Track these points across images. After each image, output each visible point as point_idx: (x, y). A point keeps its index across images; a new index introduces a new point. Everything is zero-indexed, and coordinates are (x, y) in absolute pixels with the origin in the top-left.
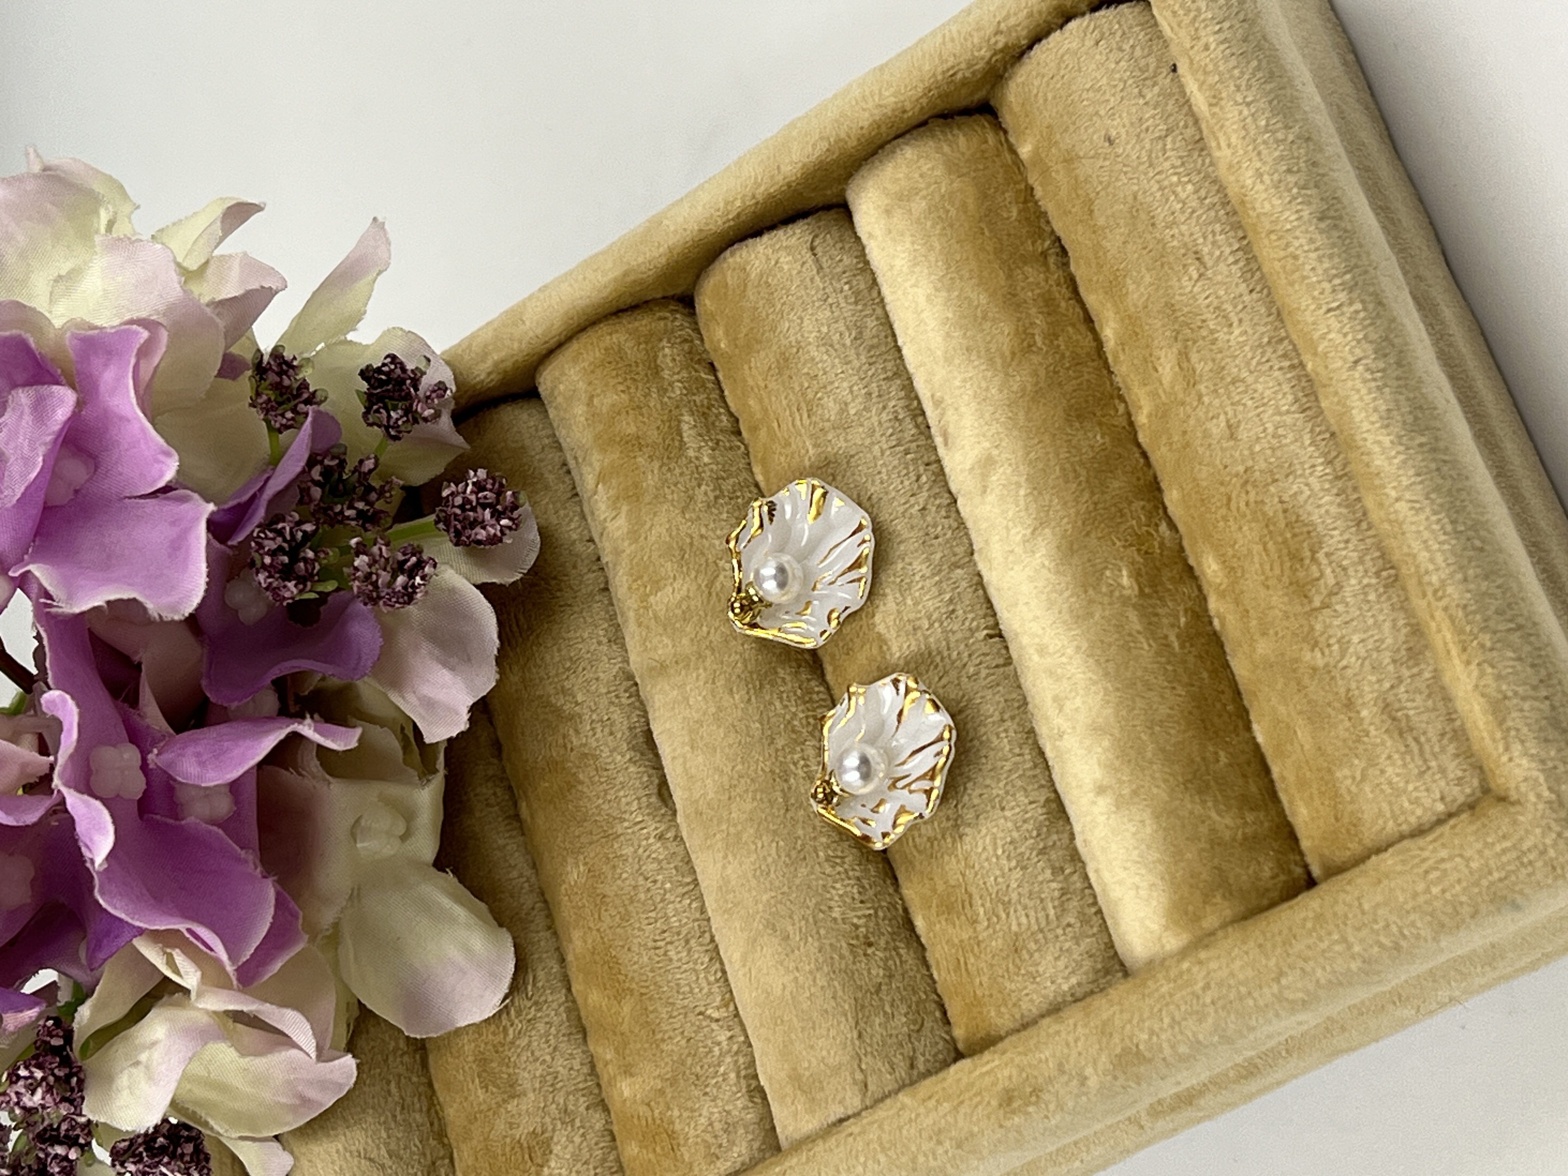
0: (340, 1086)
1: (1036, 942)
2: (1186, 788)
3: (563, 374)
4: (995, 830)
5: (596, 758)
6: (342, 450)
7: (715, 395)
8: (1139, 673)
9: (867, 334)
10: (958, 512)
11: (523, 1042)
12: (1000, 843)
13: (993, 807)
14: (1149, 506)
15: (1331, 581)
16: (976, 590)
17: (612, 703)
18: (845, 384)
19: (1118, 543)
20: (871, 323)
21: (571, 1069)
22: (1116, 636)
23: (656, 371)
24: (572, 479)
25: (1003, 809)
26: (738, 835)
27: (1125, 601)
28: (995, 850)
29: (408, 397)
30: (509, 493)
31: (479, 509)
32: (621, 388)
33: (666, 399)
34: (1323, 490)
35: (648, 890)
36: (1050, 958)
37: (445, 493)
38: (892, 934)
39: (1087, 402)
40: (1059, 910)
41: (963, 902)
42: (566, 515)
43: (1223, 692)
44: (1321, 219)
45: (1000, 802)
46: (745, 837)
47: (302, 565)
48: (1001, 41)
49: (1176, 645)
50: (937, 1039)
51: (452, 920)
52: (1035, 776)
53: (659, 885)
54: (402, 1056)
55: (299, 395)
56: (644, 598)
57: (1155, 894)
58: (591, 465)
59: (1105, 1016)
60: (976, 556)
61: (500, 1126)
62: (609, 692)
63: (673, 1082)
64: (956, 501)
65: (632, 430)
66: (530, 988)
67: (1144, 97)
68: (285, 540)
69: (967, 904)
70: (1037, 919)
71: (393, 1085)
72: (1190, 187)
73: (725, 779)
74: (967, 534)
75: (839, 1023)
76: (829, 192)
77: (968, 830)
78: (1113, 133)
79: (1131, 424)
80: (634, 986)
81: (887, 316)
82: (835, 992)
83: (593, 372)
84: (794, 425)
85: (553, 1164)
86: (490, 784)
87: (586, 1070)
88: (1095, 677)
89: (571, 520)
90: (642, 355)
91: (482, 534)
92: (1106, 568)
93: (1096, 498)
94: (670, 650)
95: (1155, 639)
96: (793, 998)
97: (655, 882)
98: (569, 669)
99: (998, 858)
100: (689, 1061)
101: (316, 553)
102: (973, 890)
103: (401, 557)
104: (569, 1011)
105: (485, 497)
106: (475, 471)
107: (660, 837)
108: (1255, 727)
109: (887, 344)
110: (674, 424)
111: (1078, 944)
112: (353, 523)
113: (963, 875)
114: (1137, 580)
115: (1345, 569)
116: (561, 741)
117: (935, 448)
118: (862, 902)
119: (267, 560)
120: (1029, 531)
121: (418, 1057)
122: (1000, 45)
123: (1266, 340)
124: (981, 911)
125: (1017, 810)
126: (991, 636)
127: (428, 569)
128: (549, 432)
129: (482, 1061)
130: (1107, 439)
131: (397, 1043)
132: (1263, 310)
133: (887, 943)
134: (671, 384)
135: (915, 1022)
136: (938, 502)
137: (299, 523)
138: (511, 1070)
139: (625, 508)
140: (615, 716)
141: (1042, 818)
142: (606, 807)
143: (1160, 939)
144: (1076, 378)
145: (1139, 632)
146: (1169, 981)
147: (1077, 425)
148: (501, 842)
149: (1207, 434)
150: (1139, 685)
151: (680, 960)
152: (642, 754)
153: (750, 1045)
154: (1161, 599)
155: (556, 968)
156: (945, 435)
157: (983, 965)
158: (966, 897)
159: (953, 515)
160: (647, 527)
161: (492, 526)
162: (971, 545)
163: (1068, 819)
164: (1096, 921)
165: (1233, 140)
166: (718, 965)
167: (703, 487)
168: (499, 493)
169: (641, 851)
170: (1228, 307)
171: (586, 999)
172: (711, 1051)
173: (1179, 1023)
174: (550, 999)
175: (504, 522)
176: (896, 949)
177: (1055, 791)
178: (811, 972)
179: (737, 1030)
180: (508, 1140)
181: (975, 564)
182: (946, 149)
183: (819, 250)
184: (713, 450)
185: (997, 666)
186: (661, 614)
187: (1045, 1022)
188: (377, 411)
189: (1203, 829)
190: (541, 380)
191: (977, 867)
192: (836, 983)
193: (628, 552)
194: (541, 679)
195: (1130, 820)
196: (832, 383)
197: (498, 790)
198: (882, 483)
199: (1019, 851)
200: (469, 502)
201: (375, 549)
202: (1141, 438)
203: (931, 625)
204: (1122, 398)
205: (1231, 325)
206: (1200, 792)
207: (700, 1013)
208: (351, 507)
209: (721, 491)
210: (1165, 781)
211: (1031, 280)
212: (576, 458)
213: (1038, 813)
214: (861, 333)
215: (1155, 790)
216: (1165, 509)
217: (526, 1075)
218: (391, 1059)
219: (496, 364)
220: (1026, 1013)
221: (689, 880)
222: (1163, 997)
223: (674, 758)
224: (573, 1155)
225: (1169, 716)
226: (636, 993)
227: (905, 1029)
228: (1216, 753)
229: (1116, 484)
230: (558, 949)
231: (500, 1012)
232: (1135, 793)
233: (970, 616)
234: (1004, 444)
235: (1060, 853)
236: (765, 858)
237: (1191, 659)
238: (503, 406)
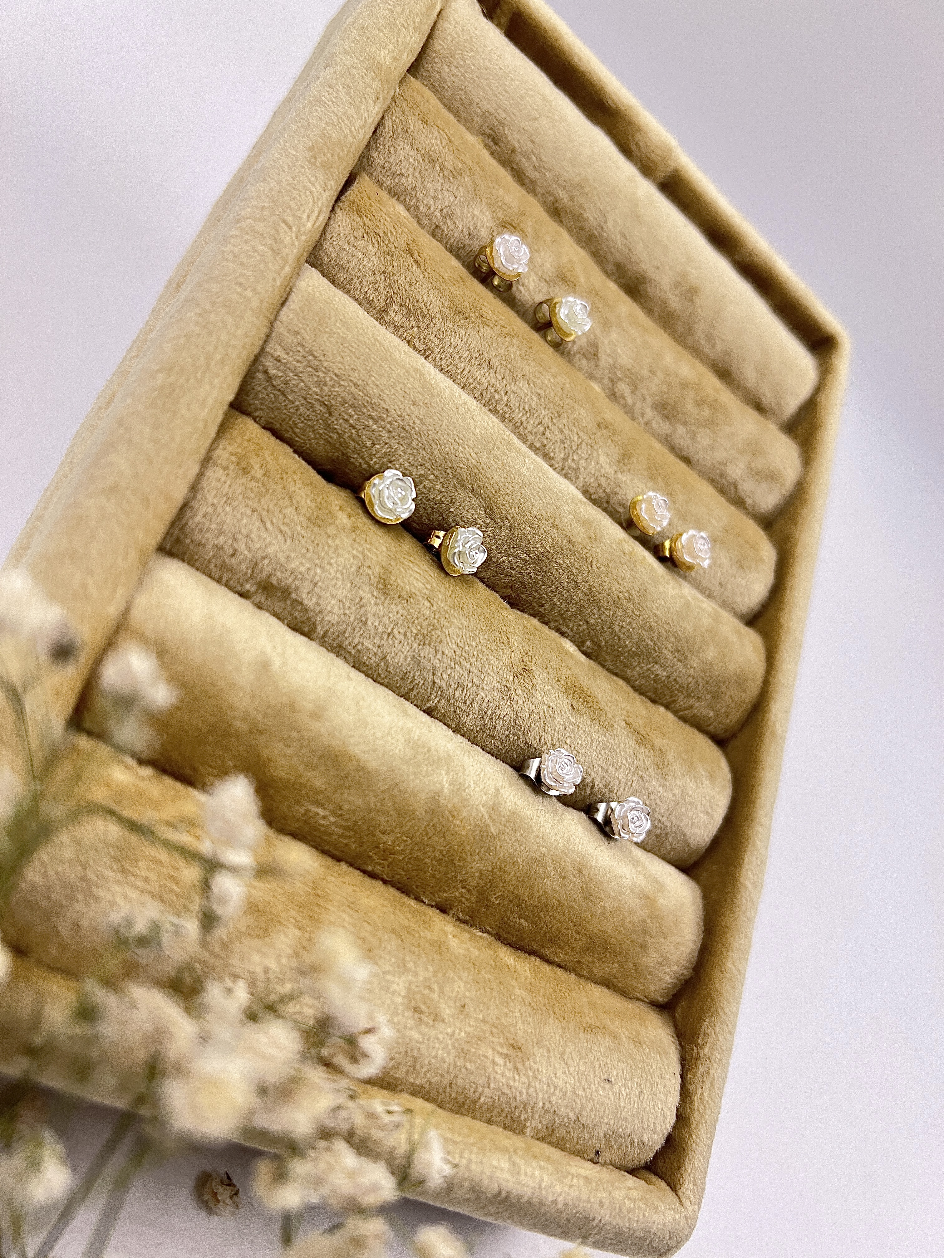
3: (756, 652)
4: (333, 583)
7: (674, 706)
13: (346, 597)
16: (460, 725)
22: (357, 779)
25: (339, 601)
38: (349, 459)
45: (344, 605)
49: (313, 808)
50: (262, 407)
73: (521, 483)
74: (488, 752)
75: (338, 367)
82: (357, 388)
83: (745, 664)
114: (372, 825)
143: (158, 596)
163: (291, 627)
164: (216, 572)
177: (313, 639)
178: (383, 391)
184: (655, 675)
185: (412, 690)
187: (195, 471)
192: (361, 395)
199: (306, 581)
204: (466, 922)
206: (213, 726)
213: (314, 615)
216: (387, 883)
227: (291, 397)
232: (261, 688)
236: (463, 448)
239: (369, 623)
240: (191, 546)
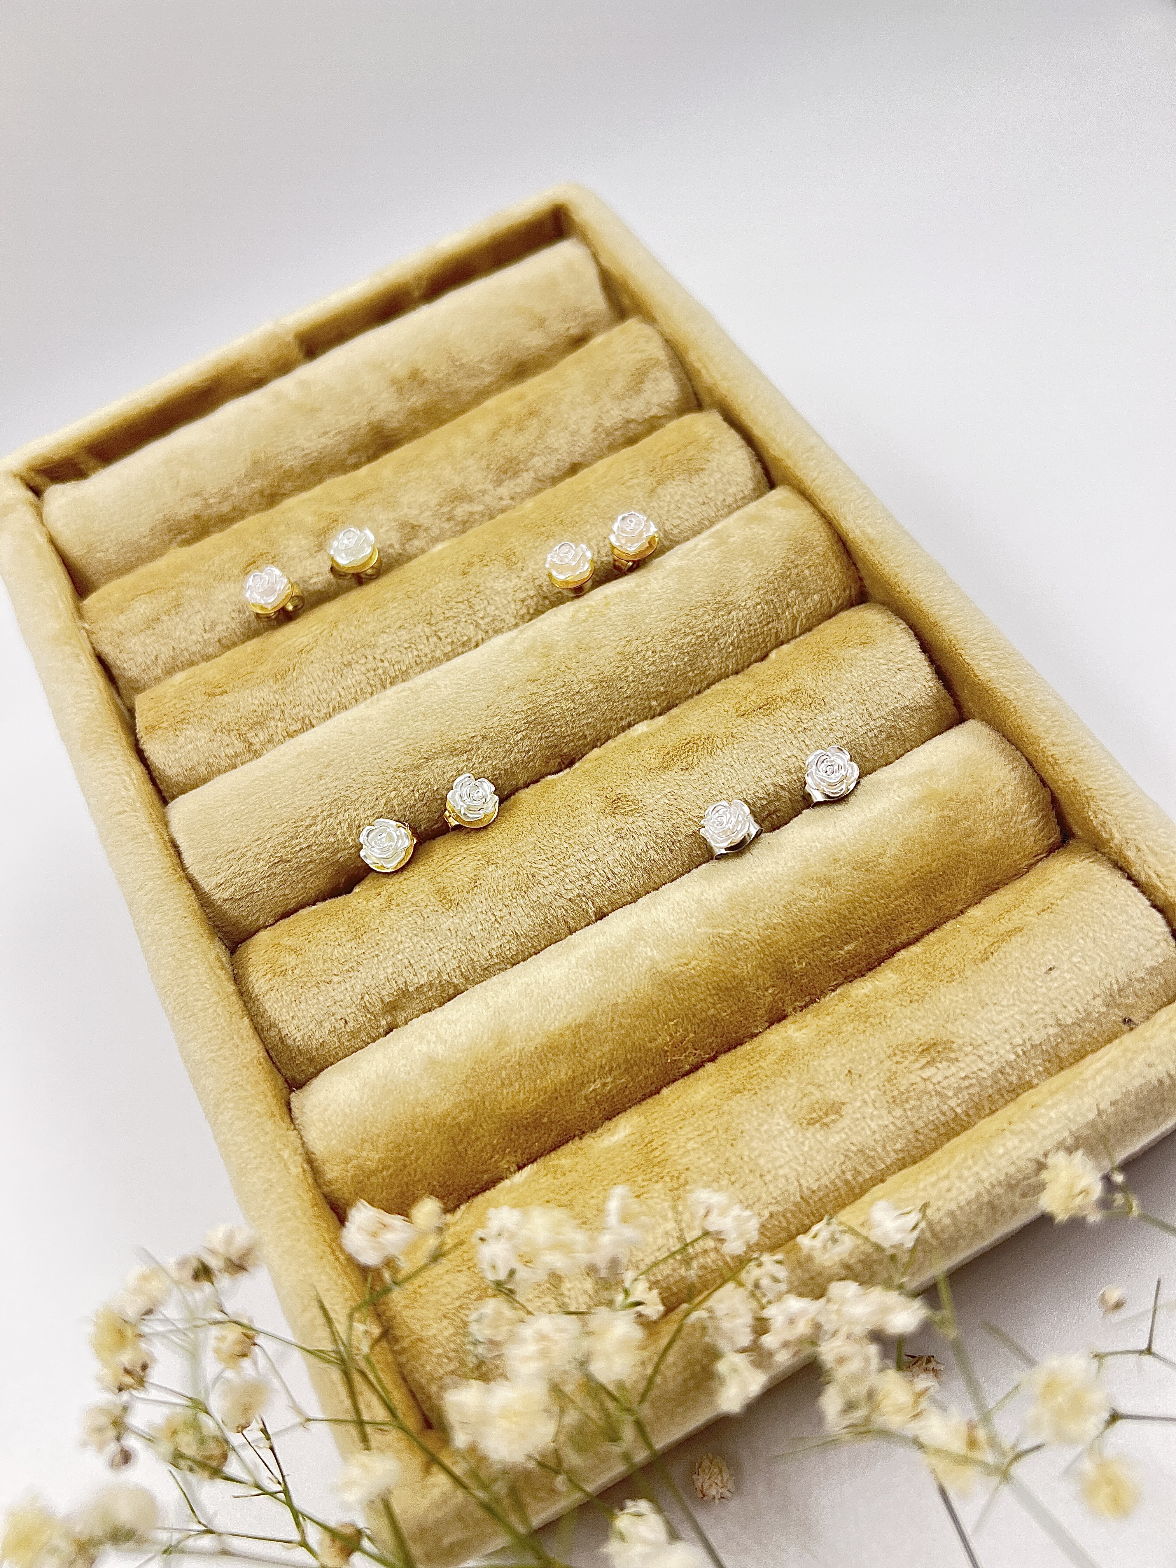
3: (785, 507)
7: (781, 637)
16: (632, 893)
22: (584, 1038)
44: (993, 1205)
48: (1131, 851)
49: (586, 1092)
52: (475, 970)
67: (1095, 999)
72: (1012, 1056)
74: (680, 876)
79: (786, 1016)
82: (277, 826)
83: (787, 529)
111: (330, 1032)
120: (677, 941)
123: (870, 1153)
125: (440, 963)
141: (438, 984)
164: (356, 1043)
178: (293, 803)
182: (1024, 807)
185: (566, 922)
190: (780, 491)
192: (285, 825)
202: (775, 1027)
204: (811, 1002)
206: (450, 1139)
213: (440, 980)
216: (713, 1059)
236: (385, 748)
237: (577, 1107)
239: (474, 934)
240: (320, 1052)
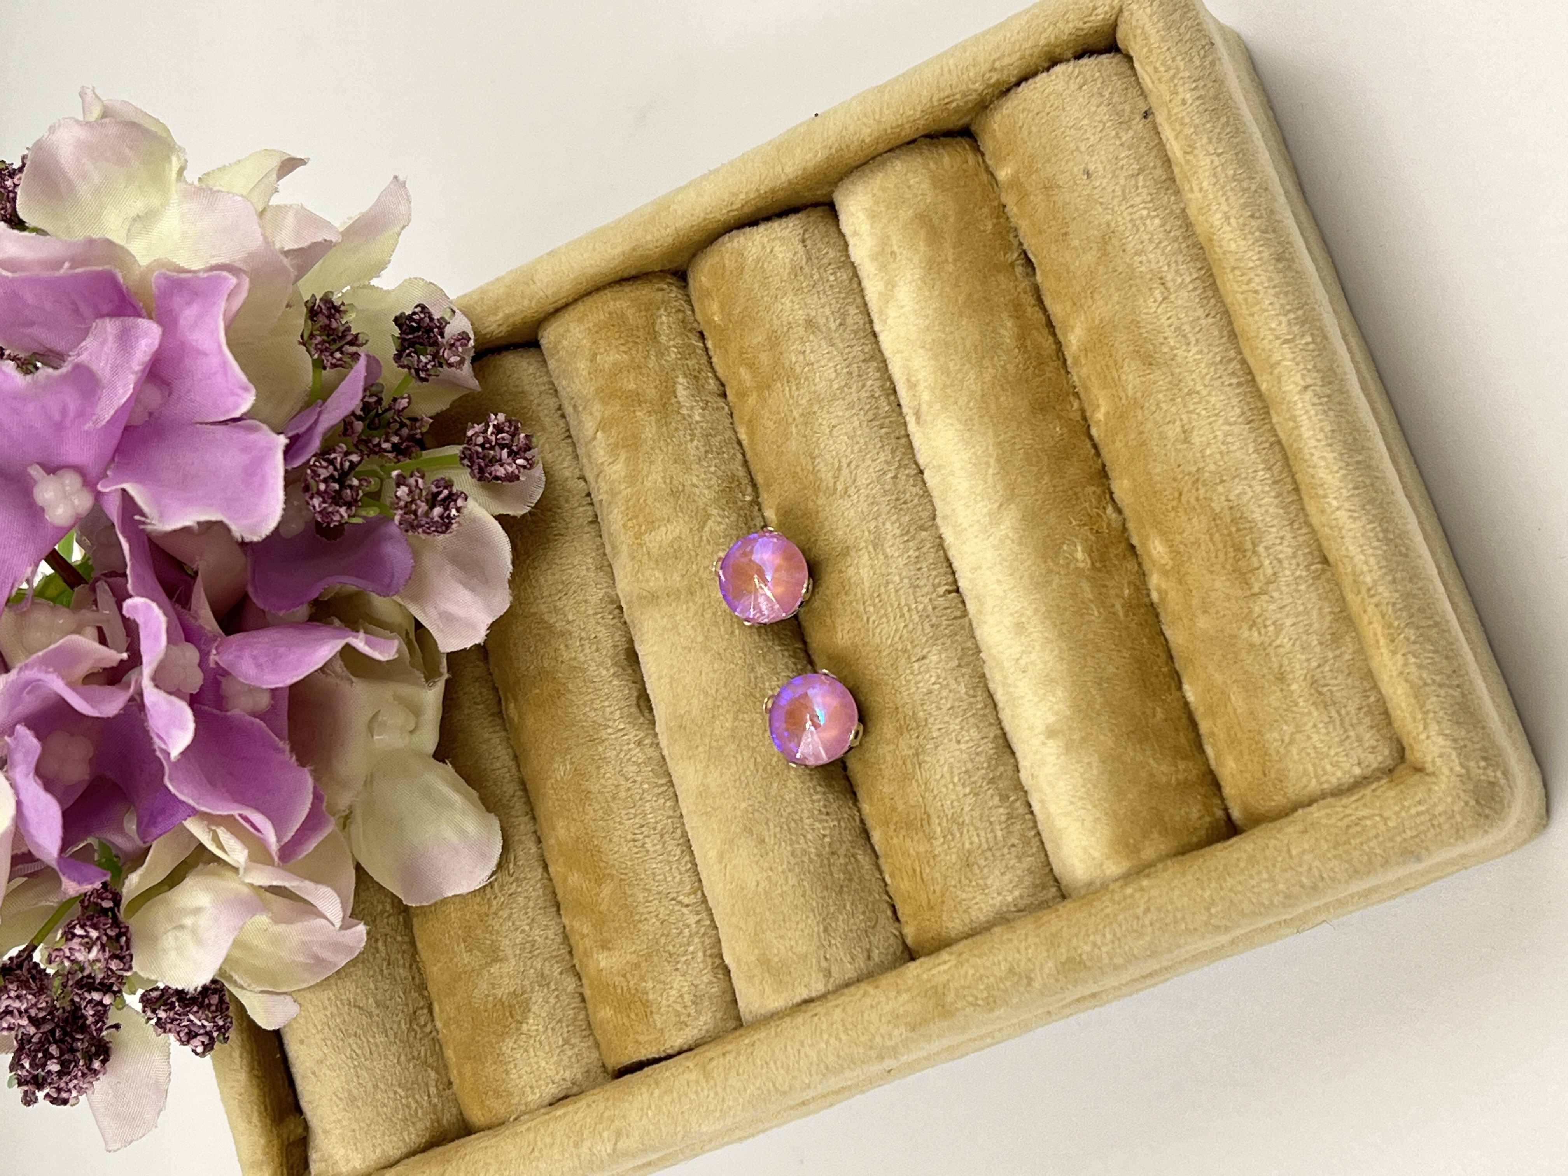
0: (352, 949)
1: (986, 859)
2: (1129, 738)
3: (568, 331)
4: (952, 760)
5: (584, 671)
6: (379, 389)
7: (704, 360)
8: (1091, 636)
9: (849, 321)
10: (924, 483)
11: (505, 914)
12: (956, 772)
13: (950, 740)
14: (1099, 491)
15: (1270, 572)
16: (937, 551)
17: (598, 623)
18: (831, 364)
19: (1074, 523)
20: (853, 310)
21: (546, 938)
22: (1070, 602)
23: (653, 335)
24: (567, 424)
25: (959, 742)
26: (720, 749)
27: (1079, 572)
28: (952, 777)
29: (436, 343)
30: (522, 435)
31: (497, 448)
32: (623, 348)
33: (663, 362)
34: (1263, 492)
35: (629, 789)
36: (997, 872)
37: (470, 433)
38: (851, 842)
39: (1048, 397)
40: (1005, 831)
41: (922, 820)
42: (560, 455)
43: (1158, 656)
44: (1278, 260)
45: (956, 736)
46: (726, 751)
47: (348, 491)
48: (995, 77)
49: (1121, 613)
50: (889, 935)
51: (451, 805)
52: (985, 715)
53: (637, 786)
54: (389, 916)
55: (343, 337)
56: (639, 536)
57: (1099, 827)
58: (591, 414)
59: (1054, 929)
60: (939, 521)
61: (484, 986)
62: (596, 614)
63: (648, 957)
64: (921, 472)
65: (632, 386)
66: (511, 866)
67: (1120, 138)
68: (335, 469)
69: (925, 823)
70: (987, 839)
71: (380, 943)
72: (1157, 221)
73: (710, 699)
74: (931, 502)
75: (807, 917)
76: (819, 192)
77: (928, 759)
78: (1092, 167)
79: (1085, 419)
80: (615, 872)
81: (866, 304)
82: (805, 891)
83: (597, 332)
84: (784, 395)
85: (531, 1021)
86: (477, 684)
87: (559, 939)
88: (1050, 636)
89: (564, 460)
90: (641, 322)
91: (501, 472)
92: (1064, 543)
93: (1055, 482)
94: (662, 583)
95: (1104, 607)
96: (766, 892)
97: (635, 782)
98: (560, 591)
99: (955, 785)
100: (663, 940)
101: (360, 480)
102: (931, 811)
103: (435, 490)
104: (545, 887)
105: (503, 438)
106: (496, 415)
107: (639, 743)
108: (1186, 687)
109: (865, 330)
110: (670, 384)
111: (1020, 862)
112: (391, 456)
113: (923, 798)
114: (1090, 555)
115: (1280, 561)
116: (552, 654)
117: (905, 424)
118: (828, 814)
119: (322, 487)
120: (996, 506)
121: (401, 918)
122: (993, 81)
123: (1218, 359)
124: (938, 830)
125: (971, 744)
126: (950, 592)
127: (460, 503)
128: (545, 379)
129: (468, 928)
130: (1065, 430)
131: (384, 907)
132: (1216, 333)
133: (848, 850)
134: (667, 349)
135: (870, 919)
136: (907, 472)
137: (347, 454)
138: (494, 938)
139: (623, 457)
140: (600, 635)
141: (992, 752)
142: (593, 714)
143: (1101, 865)
144: (1040, 376)
145: (1092, 601)
146: (1114, 904)
147: (1041, 417)
148: (486, 736)
149: (1162, 436)
150: (1090, 647)
151: (655, 851)
152: (624, 669)
153: (716, 928)
154: (1108, 572)
155: (534, 850)
156: (917, 414)
157: (938, 875)
158: (925, 817)
159: (920, 484)
160: (645, 473)
161: (509, 464)
162: (934, 510)
163: (1013, 753)
164: (1035, 842)
165: (1205, 184)
166: (687, 858)
167: (695, 442)
168: (514, 435)
169: (622, 755)
170: (1187, 328)
171: (566, 880)
172: (681, 933)
173: (1119, 939)
174: (529, 876)
175: (520, 461)
176: (854, 856)
177: (1002, 729)
178: (783, 872)
179: (704, 915)
180: (491, 998)
181: (937, 528)
182: (932, 166)
183: (808, 242)
184: (704, 409)
185: (955, 618)
186: (655, 551)
187: (997, 930)
188: (409, 355)
189: (1143, 774)
190: (545, 334)
191: (936, 792)
192: (805, 883)
193: (625, 492)
194: (536, 598)
195: (1078, 762)
196: (818, 361)
197: (483, 690)
198: (860, 451)
199: (973, 779)
200: (490, 442)
201: (412, 481)
202: (1094, 431)
203: (901, 580)
204: (1077, 395)
205: (1189, 344)
206: (1140, 742)
207: (673, 899)
208: (387, 441)
209: (710, 445)
210: (1112, 730)
211: (1004, 287)
212: (575, 407)
213: (988, 747)
214: (844, 319)
215: (1102, 738)
216: (1111, 493)
217: (508, 943)
218: (378, 919)
219: (507, 317)
220: (974, 918)
221: (663, 781)
222: (1107, 916)
223: (660, 678)
224: (549, 1013)
225: (1116, 675)
226: (616, 880)
227: (863, 925)
228: (1154, 709)
229: (1072, 470)
230: (535, 832)
231: (484, 887)
232: (1084, 739)
233: (934, 573)
234: (975, 428)
235: (1006, 783)
236: (744, 771)
237: (1133, 625)
238: (504, 353)
